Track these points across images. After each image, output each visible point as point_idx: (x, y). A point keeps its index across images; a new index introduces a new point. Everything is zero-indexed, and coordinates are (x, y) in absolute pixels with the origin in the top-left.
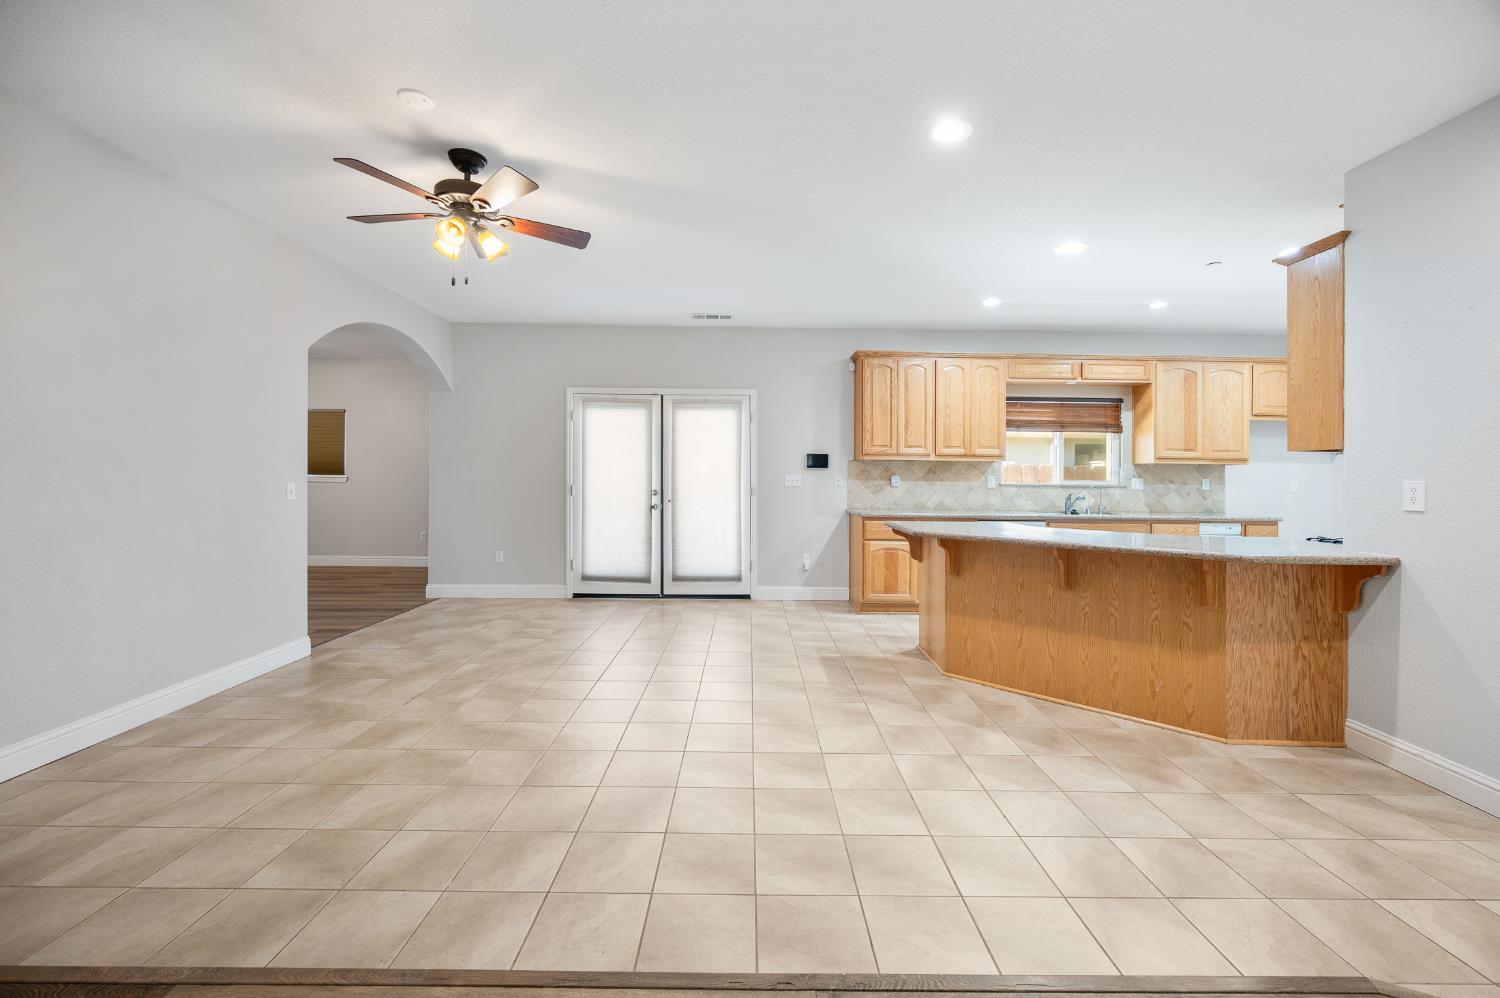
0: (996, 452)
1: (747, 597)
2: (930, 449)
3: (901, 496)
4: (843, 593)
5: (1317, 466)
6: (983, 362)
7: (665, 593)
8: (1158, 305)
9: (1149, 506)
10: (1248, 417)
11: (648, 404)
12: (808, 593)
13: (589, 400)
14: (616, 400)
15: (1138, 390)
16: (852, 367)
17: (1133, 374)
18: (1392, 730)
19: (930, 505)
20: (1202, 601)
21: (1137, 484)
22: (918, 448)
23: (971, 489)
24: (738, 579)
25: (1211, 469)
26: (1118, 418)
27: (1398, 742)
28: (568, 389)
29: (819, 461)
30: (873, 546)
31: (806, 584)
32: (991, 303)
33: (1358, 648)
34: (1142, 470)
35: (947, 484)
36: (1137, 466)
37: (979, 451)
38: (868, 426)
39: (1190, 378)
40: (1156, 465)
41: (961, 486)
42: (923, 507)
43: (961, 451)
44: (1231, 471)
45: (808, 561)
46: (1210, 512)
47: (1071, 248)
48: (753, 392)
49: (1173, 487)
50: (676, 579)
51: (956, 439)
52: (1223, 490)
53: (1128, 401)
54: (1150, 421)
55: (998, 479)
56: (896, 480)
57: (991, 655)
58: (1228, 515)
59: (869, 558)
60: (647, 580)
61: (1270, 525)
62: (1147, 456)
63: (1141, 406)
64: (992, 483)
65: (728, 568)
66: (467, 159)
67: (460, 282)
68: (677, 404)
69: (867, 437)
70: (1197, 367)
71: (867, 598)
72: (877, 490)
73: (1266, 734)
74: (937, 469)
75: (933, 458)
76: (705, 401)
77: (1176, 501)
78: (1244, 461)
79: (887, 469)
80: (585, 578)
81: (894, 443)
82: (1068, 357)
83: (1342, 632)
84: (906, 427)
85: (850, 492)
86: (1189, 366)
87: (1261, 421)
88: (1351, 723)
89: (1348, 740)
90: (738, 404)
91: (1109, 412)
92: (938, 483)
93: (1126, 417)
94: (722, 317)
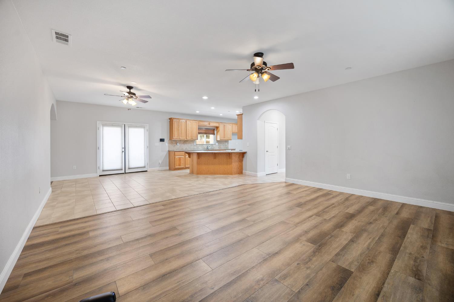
0: (196, 138)
1: (147, 171)
2: (185, 138)
3: (179, 147)
4: (168, 168)
5: (240, 140)
6: (194, 121)
7: (126, 172)
8: (221, 115)
9: (219, 148)
10: (232, 133)
11: (121, 127)
12: (161, 168)
13: (104, 125)
14: (112, 125)
15: (217, 128)
16: (169, 120)
17: (217, 125)
18: (246, 171)
19: (184, 149)
20: (230, 158)
21: (217, 144)
22: (183, 138)
23: (191, 145)
24: (145, 167)
25: (227, 141)
26: (214, 132)
27: (247, 172)
28: (97, 122)
29: (162, 140)
30: (177, 157)
31: (159, 167)
32: (198, 112)
33: (244, 162)
34: (218, 141)
35: (187, 145)
36: (217, 141)
37: (194, 138)
38: (174, 133)
39: (224, 126)
40: (220, 141)
41: (190, 145)
42: (183, 149)
43: (191, 138)
44: (229, 141)
45: (160, 162)
46: (227, 148)
47: (213, 108)
48: (148, 125)
49: (222, 144)
50: (129, 168)
51: (190, 136)
52: (228, 145)
53: (216, 129)
54: (219, 133)
55: (196, 143)
56: (178, 144)
57: (204, 170)
58: (229, 149)
59: (176, 160)
60: (122, 170)
61: (235, 150)
62: (219, 139)
63: (218, 130)
64: (195, 144)
65: (142, 165)
66: (130, 88)
67: (129, 109)
68: (129, 127)
69: (174, 135)
70: (225, 124)
71: (175, 167)
72: (174, 146)
73: (236, 174)
74: (185, 142)
75: (186, 139)
76: (136, 126)
77: (222, 146)
78: (231, 140)
79: (176, 142)
80: (103, 171)
81: (179, 137)
82: (208, 121)
83: (242, 161)
84: (181, 134)
85: (169, 147)
86: (224, 124)
87: (233, 134)
88: (243, 171)
89: (243, 173)
90: (144, 127)
91: (213, 131)
92: (186, 144)
93: (215, 132)
94: (140, 108)
